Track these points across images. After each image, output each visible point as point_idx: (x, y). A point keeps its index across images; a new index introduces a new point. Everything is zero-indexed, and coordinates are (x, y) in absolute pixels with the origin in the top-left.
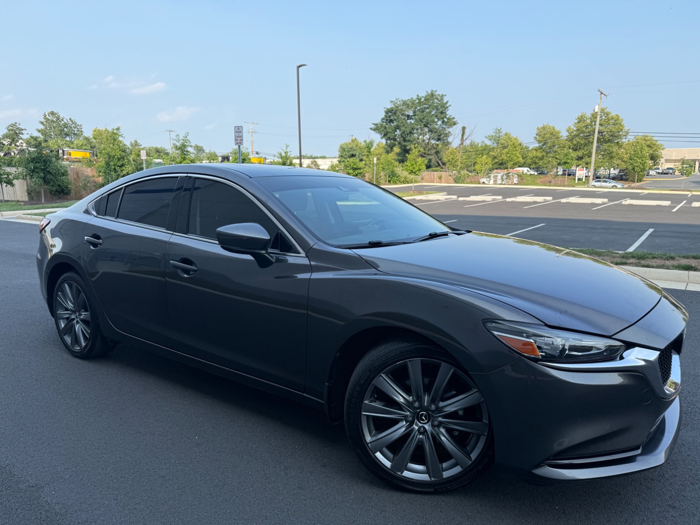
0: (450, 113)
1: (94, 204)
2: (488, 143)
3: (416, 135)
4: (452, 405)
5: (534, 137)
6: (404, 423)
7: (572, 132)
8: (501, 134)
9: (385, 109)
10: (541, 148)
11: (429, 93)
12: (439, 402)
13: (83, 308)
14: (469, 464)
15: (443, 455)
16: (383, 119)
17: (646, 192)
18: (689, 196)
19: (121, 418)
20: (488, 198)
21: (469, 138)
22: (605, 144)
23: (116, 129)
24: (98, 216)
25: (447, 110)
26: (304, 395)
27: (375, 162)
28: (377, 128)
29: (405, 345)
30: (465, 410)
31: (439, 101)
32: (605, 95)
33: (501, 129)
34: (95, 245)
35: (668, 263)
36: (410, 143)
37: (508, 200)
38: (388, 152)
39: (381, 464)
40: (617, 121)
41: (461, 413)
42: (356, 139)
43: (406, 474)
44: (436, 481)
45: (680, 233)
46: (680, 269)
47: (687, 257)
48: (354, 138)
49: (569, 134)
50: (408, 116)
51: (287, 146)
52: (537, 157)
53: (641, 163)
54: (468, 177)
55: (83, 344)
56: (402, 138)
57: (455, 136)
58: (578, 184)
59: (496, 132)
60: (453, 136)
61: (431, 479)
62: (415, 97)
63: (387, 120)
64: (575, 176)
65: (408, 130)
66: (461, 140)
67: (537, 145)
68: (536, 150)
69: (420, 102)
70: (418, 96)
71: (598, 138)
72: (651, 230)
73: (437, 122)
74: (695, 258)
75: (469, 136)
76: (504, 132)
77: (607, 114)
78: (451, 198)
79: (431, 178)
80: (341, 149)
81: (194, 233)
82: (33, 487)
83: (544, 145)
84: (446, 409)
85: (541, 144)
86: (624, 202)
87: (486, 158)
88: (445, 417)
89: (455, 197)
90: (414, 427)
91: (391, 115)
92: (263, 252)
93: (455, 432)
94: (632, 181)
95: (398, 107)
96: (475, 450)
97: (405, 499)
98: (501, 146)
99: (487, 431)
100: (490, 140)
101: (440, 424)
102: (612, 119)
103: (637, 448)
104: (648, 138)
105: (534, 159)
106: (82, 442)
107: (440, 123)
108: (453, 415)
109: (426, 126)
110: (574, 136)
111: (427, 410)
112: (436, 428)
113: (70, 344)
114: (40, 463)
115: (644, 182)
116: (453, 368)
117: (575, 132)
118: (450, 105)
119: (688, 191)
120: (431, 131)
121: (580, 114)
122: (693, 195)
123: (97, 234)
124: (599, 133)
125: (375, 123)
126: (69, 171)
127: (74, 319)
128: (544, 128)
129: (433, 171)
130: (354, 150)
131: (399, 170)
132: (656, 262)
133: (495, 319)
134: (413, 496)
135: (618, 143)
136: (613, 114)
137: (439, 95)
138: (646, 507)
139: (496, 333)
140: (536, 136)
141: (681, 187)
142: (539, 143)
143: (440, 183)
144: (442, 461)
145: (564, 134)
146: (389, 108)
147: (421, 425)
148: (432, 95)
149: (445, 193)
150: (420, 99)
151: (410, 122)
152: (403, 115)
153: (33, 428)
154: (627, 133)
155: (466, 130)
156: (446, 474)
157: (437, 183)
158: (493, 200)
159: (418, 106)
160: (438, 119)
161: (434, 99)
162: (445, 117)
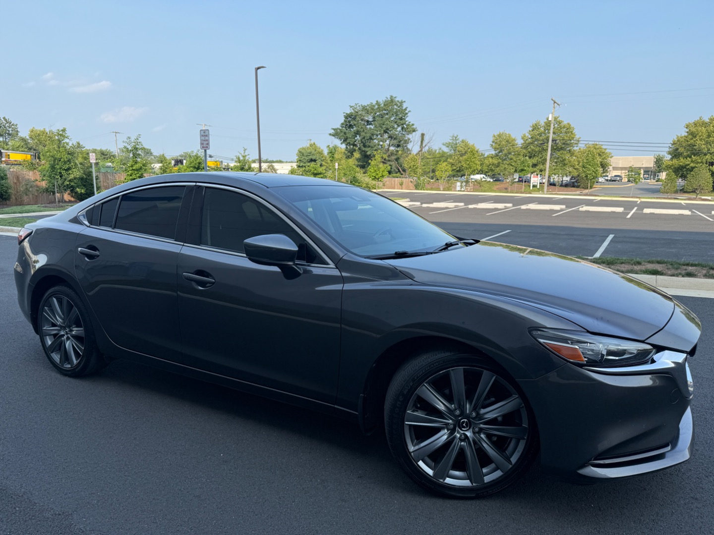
0: (409, 119)
1: (85, 213)
2: (446, 149)
3: (376, 141)
4: (492, 412)
5: (491, 145)
6: (446, 431)
7: (527, 140)
8: (457, 142)
9: (345, 114)
10: (497, 155)
11: (389, 98)
12: (480, 409)
13: (75, 324)
14: (509, 468)
15: (484, 459)
16: (342, 124)
17: (599, 198)
18: (638, 203)
19: (135, 439)
20: (451, 205)
21: (428, 144)
22: (558, 152)
23: (62, 130)
24: (91, 226)
25: (406, 116)
26: (336, 406)
27: (337, 167)
28: (336, 134)
29: (447, 354)
30: (504, 416)
31: (399, 107)
32: (558, 104)
33: (457, 136)
34: (90, 257)
35: (637, 268)
36: (370, 148)
37: (470, 206)
38: (348, 157)
39: (424, 473)
40: (569, 130)
41: (500, 419)
42: (314, 144)
43: (448, 481)
44: (477, 486)
45: (638, 238)
46: (648, 274)
47: (652, 262)
48: (312, 142)
49: (524, 142)
50: (368, 121)
51: (245, 150)
52: (493, 165)
53: (593, 171)
54: (428, 184)
55: (75, 362)
56: (362, 144)
57: (415, 143)
58: (534, 191)
59: (453, 140)
60: (412, 143)
61: (472, 484)
62: (374, 103)
63: (347, 125)
64: (530, 183)
65: (368, 135)
66: (420, 147)
67: (493, 152)
68: (492, 158)
69: (379, 108)
70: (377, 101)
71: (552, 145)
72: (611, 237)
73: (396, 128)
74: (659, 262)
75: (428, 143)
76: (461, 140)
77: (560, 123)
78: (415, 205)
79: (392, 184)
80: (299, 154)
81: (206, 244)
82: (59, 514)
83: (499, 152)
84: (486, 416)
85: (497, 151)
86: (581, 209)
87: (446, 165)
88: (485, 423)
89: (418, 203)
90: (456, 435)
91: (351, 120)
92: (291, 263)
93: (493, 437)
94: (583, 188)
95: (357, 112)
96: (515, 453)
97: (448, 505)
98: (458, 153)
99: (527, 435)
100: (448, 147)
101: (481, 430)
102: (564, 127)
103: (666, 445)
104: (597, 147)
105: (491, 166)
106: (101, 465)
107: (399, 129)
108: (493, 422)
109: (385, 132)
110: (529, 143)
111: (468, 417)
112: (477, 435)
113: (58, 362)
114: (60, 489)
115: (594, 189)
116: (494, 376)
117: (529, 140)
118: (409, 112)
119: (637, 198)
120: (390, 137)
121: (534, 122)
122: (641, 202)
123: (93, 245)
124: (553, 141)
125: (334, 128)
126: (8, 175)
127: (64, 335)
128: (499, 136)
129: (394, 177)
130: (313, 155)
131: (360, 176)
132: (624, 267)
133: (538, 328)
134: (456, 502)
135: (570, 150)
136: (565, 123)
137: (398, 101)
138: (672, 500)
139: (542, 341)
140: (492, 143)
141: (630, 194)
142: (495, 151)
143: (402, 189)
144: (483, 466)
145: (520, 142)
146: (349, 113)
147: (462, 432)
148: (392, 101)
149: (408, 199)
150: (379, 105)
151: (370, 128)
152: (362, 120)
153: (41, 453)
154: (578, 141)
155: (425, 136)
156: (487, 479)
157: (397, 189)
158: (456, 206)
159: (377, 112)
160: (398, 125)
161: (393, 105)
162: (404, 124)
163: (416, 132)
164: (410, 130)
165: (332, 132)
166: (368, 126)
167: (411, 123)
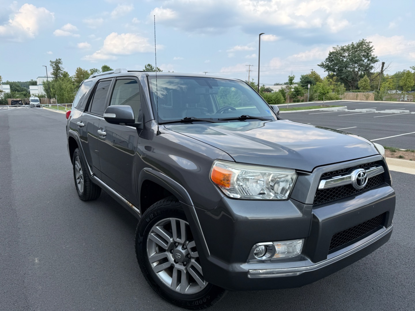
0: (374, 53)
9: (329, 53)
11: (361, 41)
16: (327, 59)
21: (386, 70)
25: (372, 52)
27: (309, 87)
28: (322, 65)
31: (367, 46)
50: (344, 57)
51: (253, 80)
57: (377, 69)
60: (375, 68)
62: (350, 43)
63: (330, 59)
66: (381, 71)
69: (352, 47)
70: (353, 43)
73: (364, 60)
91: (333, 56)
95: (337, 51)
107: (366, 61)
118: (374, 49)
120: (359, 66)
125: (322, 61)
137: (367, 42)
143: (357, 100)
146: (332, 52)
149: (346, 107)
150: (353, 45)
152: (341, 56)
155: (385, 65)
158: (367, 111)
159: (351, 50)
160: (365, 58)
161: (363, 45)
162: (370, 57)
163: (378, 62)
164: (374, 60)
165: (320, 63)
166: (345, 60)
167: (375, 56)
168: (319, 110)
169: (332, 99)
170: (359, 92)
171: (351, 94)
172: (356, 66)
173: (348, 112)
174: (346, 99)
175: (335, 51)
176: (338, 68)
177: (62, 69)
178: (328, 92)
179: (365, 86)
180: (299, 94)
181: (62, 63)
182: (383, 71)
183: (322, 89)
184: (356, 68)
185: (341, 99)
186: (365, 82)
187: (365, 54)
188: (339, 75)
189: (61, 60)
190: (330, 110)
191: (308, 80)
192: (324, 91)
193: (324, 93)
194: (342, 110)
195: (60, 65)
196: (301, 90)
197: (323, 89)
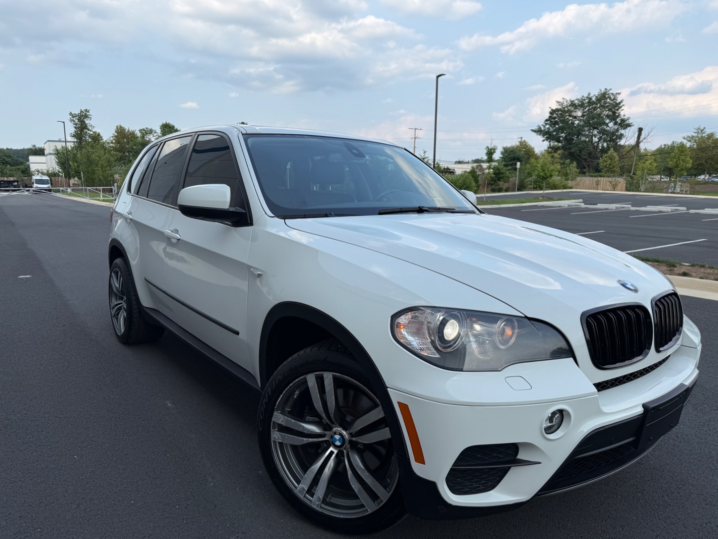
9: (550, 110)
11: (603, 92)
16: (547, 120)
21: (645, 141)
25: (620, 110)
27: (518, 167)
28: (539, 131)
31: (612, 100)
50: (575, 117)
60: (626, 138)
62: (586, 95)
63: (551, 121)
66: (637, 142)
69: (589, 102)
70: (589, 94)
73: (608, 124)
76: (708, 134)
91: (556, 116)
95: (564, 108)
100: (689, 141)
107: (611, 125)
120: (601, 133)
137: (613, 94)
146: (555, 109)
148: (605, 94)
150: (590, 99)
152: (570, 116)
155: (643, 132)
158: (617, 208)
159: (587, 107)
160: (610, 120)
161: (607, 99)
162: (617, 118)
163: (632, 127)
164: (625, 124)
165: (535, 128)
166: (577, 122)
167: (625, 117)
168: (536, 206)
169: (556, 188)
170: (601, 176)
171: (587, 180)
172: (596, 133)
173: (586, 208)
174: (579, 189)
175: (559, 107)
176: (566, 136)
177: (90, 128)
178: (551, 176)
179: (611, 166)
180: (501, 178)
181: (90, 116)
182: (640, 143)
183: (541, 170)
184: (595, 137)
185: (571, 188)
186: (611, 160)
187: (610, 113)
188: (567, 147)
189: (88, 112)
190: (556, 205)
191: (514, 155)
192: (545, 173)
193: (545, 177)
194: (576, 205)
195: (87, 121)
196: (504, 171)
197: (544, 170)
